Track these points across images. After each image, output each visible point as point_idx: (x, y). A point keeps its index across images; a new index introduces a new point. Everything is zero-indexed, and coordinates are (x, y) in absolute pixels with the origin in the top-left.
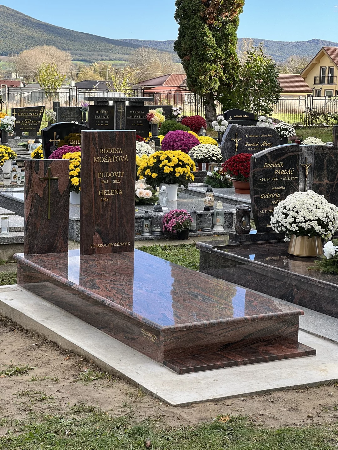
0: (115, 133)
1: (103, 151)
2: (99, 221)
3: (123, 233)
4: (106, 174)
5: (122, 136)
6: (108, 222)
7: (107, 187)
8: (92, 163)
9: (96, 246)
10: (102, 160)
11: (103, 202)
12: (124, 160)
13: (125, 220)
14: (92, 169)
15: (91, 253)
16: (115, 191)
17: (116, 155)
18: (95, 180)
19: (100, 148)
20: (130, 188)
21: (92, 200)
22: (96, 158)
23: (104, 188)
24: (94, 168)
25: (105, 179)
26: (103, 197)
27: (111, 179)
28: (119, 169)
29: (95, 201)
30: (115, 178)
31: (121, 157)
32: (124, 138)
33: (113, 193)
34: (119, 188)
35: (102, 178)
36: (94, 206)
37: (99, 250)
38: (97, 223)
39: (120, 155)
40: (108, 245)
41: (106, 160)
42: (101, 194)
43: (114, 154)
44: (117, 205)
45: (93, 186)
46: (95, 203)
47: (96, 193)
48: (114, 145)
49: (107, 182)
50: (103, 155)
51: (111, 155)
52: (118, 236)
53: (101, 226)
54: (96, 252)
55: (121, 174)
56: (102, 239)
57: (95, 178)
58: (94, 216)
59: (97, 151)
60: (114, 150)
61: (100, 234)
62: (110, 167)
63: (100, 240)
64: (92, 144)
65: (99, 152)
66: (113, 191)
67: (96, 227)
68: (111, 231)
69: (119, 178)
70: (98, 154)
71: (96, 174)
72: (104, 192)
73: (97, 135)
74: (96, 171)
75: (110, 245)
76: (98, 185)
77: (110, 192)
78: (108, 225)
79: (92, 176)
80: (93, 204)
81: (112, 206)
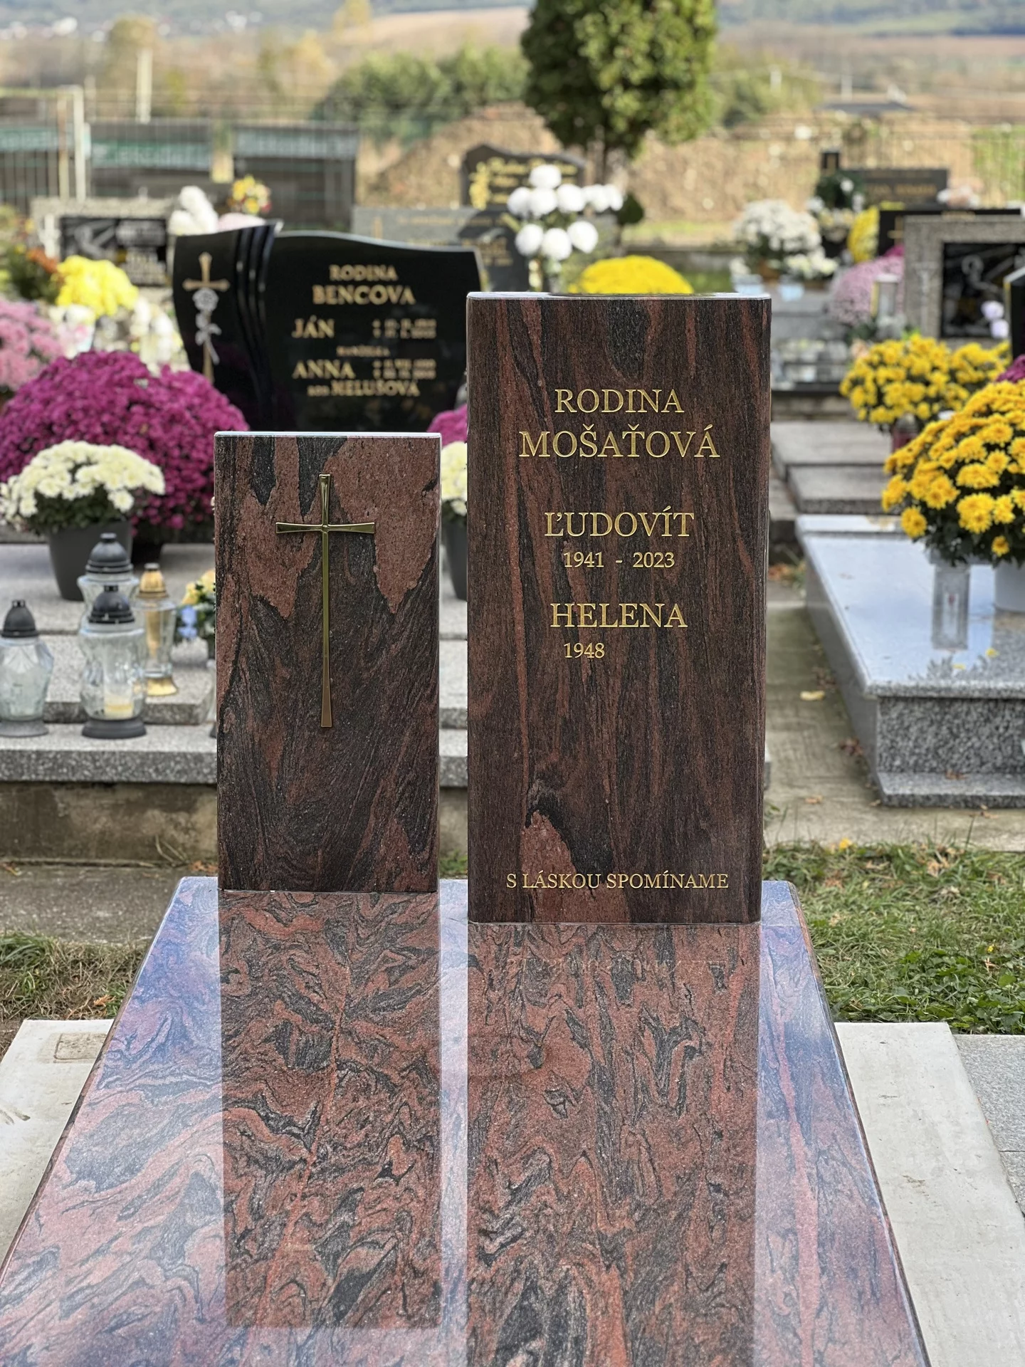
0: (637, 308)
1: (572, 402)
2: (554, 758)
3: (690, 826)
4: (589, 518)
5: (681, 323)
6: (604, 765)
7: (596, 586)
8: (511, 461)
9: (537, 882)
10: (565, 445)
11: (576, 663)
12: (693, 449)
13: (701, 761)
14: (513, 490)
15: (510, 913)
16: (645, 607)
17: (645, 422)
18: (527, 550)
19: (553, 384)
20: (729, 600)
21: (514, 651)
22: (535, 437)
23: (578, 589)
24: (520, 490)
25: (585, 544)
26: (574, 636)
27: (620, 546)
28: (666, 496)
29: (530, 654)
30: (641, 542)
31: (675, 434)
32: (691, 336)
33: (629, 620)
34: (664, 594)
35: (566, 537)
36: (522, 680)
37: (556, 905)
38: (541, 766)
39: (669, 422)
40: (604, 879)
41: (586, 444)
42: (563, 620)
43: (636, 418)
44: (653, 683)
45: (516, 579)
46: (529, 666)
47: (535, 613)
48: (634, 372)
49: (595, 559)
50: (575, 422)
51: (616, 423)
52: (659, 840)
53: (563, 785)
54: (538, 911)
55: (675, 525)
56: (571, 848)
57: (529, 537)
58: (525, 731)
59: (537, 402)
61: (557, 821)
62: (612, 486)
63: (560, 852)
64: (507, 361)
65: (547, 407)
66: (629, 609)
67: (535, 788)
68: (623, 813)
69: (664, 544)
70: (542, 414)
71: (532, 518)
72: (582, 613)
73: (534, 317)
74: (531, 503)
75: (616, 881)
76: (544, 574)
77: (614, 614)
78: (606, 782)
79: (513, 527)
80: (521, 668)
81: (624, 687)
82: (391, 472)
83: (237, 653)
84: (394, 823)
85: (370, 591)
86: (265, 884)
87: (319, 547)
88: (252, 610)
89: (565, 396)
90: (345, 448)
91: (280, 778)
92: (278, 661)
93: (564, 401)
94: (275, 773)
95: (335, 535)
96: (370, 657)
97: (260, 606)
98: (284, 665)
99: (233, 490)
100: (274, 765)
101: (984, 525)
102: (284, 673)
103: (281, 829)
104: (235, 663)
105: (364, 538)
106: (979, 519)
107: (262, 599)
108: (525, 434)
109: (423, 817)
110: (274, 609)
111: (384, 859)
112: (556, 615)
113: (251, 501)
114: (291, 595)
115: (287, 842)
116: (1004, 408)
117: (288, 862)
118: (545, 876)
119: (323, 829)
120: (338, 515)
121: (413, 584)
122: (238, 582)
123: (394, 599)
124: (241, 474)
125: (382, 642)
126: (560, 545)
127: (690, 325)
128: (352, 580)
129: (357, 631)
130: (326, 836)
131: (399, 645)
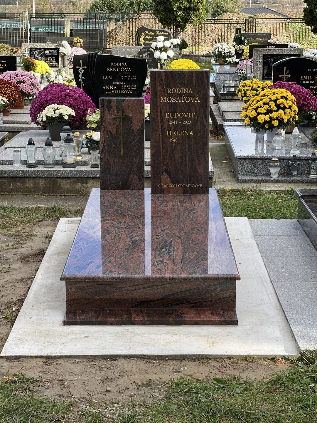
0: (183, 72)
1: (171, 91)
2: (168, 161)
3: (195, 175)
4: (174, 114)
5: (192, 75)
6: (177, 163)
7: (176, 127)
8: (159, 103)
9: (165, 186)
10: (169, 100)
11: (172, 143)
12: (194, 100)
13: (197, 162)
14: (159, 108)
15: (159, 193)
16: (185, 132)
17: (185, 95)
18: (162, 120)
19: (167, 88)
20: (202, 130)
21: (160, 140)
22: (163, 98)
23: (172, 128)
24: (161, 108)
25: (173, 119)
26: (171, 137)
27: (180, 119)
28: (189, 109)
29: (163, 141)
30: (184, 119)
31: (191, 97)
32: (194, 78)
33: (182, 134)
34: (189, 129)
35: (170, 118)
36: (161, 146)
37: (168, 191)
38: (165, 163)
39: (190, 95)
40: (178, 186)
41: (174, 99)
42: (169, 134)
43: (183, 94)
44: (187, 146)
45: (160, 126)
46: (162, 143)
47: (164, 133)
48: (183, 85)
49: (175, 122)
50: (171, 95)
51: (180, 95)
52: (189, 178)
53: (169, 167)
54: (165, 192)
55: (191, 115)
56: (171, 179)
57: (162, 118)
58: (162, 156)
59: (164, 91)
60: (183, 90)
61: (168, 174)
62: (179, 108)
63: (169, 180)
64: (158, 83)
65: (166, 92)
66: (182, 132)
67: (164, 167)
68: (181, 172)
69: (189, 119)
70: (165, 94)
71: (163, 114)
72: (172, 133)
73: (163, 74)
74: (163, 111)
75: (180, 186)
76: (165, 125)
77: (179, 133)
78: (178, 166)
79: (159, 116)
80: (161, 144)
81: (181, 147)
82: (135, 106)
83: (104, 142)
84: (136, 176)
85: (131, 129)
86: (109, 189)
87: (121, 121)
88: (107, 133)
89: (169, 90)
90: (126, 100)
91: (113, 167)
92: (112, 144)
93: (169, 91)
94: (112, 166)
95: (123, 118)
96: (131, 142)
97: (109, 132)
98: (113, 144)
99: (103, 109)
100: (112, 164)
101: (263, 121)
102: (114, 146)
103: (113, 177)
104: (104, 144)
105: (130, 118)
106: (262, 120)
107: (109, 131)
108: (161, 97)
109: (141, 175)
110: (112, 133)
111: (133, 183)
112: (168, 133)
113: (107, 111)
114: (115, 130)
115: (114, 180)
116: (268, 95)
117: (114, 184)
118: (166, 185)
119: (121, 177)
120: (124, 114)
121: (139, 128)
122: (104, 128)
123: (135, 131)
124: (105, 106)
125: (133, 139)
126: (169, 119)
127: (194, 76)
128: (127, 127)
129: (128, 137)
130: (122, 179)
131: (137, 140)
